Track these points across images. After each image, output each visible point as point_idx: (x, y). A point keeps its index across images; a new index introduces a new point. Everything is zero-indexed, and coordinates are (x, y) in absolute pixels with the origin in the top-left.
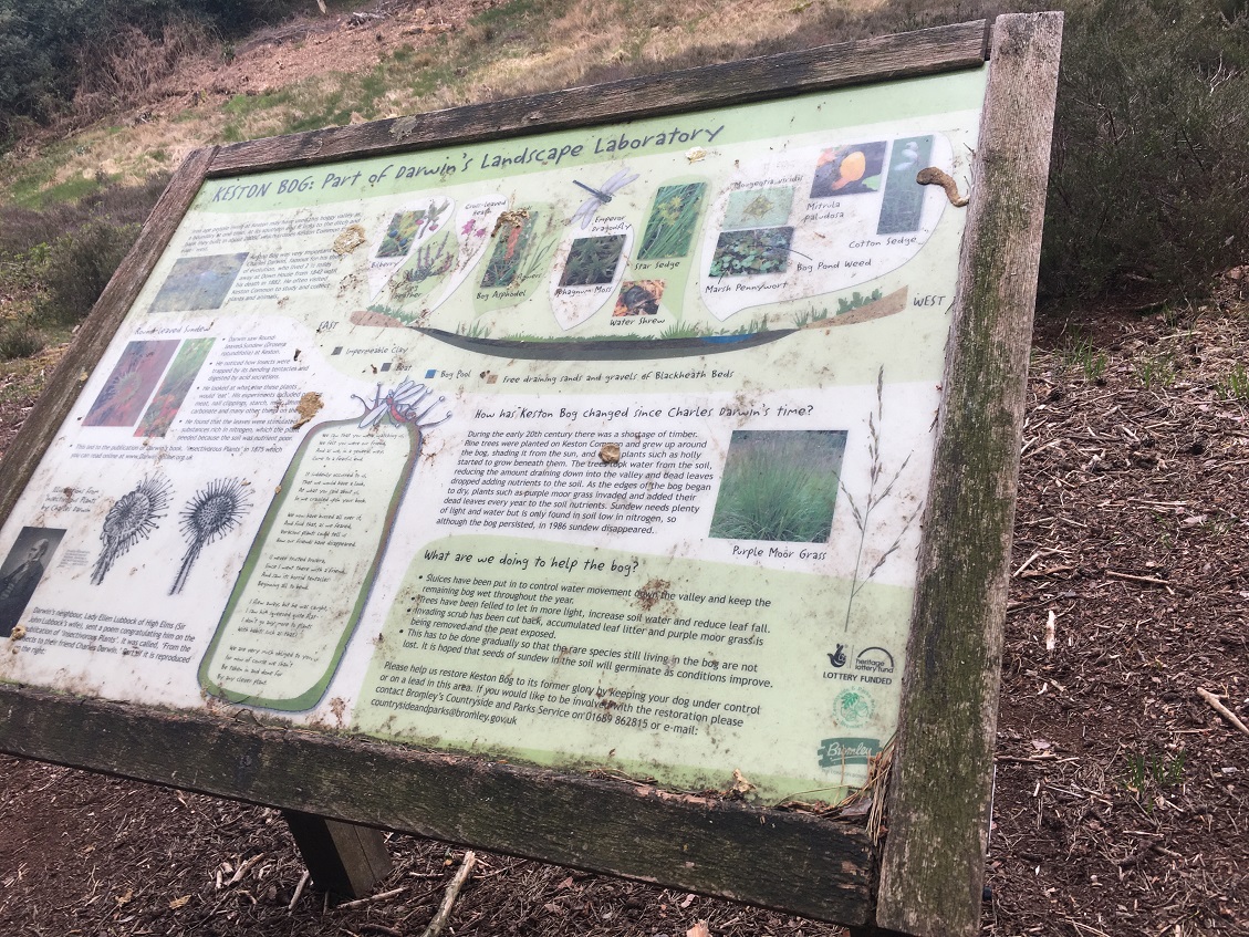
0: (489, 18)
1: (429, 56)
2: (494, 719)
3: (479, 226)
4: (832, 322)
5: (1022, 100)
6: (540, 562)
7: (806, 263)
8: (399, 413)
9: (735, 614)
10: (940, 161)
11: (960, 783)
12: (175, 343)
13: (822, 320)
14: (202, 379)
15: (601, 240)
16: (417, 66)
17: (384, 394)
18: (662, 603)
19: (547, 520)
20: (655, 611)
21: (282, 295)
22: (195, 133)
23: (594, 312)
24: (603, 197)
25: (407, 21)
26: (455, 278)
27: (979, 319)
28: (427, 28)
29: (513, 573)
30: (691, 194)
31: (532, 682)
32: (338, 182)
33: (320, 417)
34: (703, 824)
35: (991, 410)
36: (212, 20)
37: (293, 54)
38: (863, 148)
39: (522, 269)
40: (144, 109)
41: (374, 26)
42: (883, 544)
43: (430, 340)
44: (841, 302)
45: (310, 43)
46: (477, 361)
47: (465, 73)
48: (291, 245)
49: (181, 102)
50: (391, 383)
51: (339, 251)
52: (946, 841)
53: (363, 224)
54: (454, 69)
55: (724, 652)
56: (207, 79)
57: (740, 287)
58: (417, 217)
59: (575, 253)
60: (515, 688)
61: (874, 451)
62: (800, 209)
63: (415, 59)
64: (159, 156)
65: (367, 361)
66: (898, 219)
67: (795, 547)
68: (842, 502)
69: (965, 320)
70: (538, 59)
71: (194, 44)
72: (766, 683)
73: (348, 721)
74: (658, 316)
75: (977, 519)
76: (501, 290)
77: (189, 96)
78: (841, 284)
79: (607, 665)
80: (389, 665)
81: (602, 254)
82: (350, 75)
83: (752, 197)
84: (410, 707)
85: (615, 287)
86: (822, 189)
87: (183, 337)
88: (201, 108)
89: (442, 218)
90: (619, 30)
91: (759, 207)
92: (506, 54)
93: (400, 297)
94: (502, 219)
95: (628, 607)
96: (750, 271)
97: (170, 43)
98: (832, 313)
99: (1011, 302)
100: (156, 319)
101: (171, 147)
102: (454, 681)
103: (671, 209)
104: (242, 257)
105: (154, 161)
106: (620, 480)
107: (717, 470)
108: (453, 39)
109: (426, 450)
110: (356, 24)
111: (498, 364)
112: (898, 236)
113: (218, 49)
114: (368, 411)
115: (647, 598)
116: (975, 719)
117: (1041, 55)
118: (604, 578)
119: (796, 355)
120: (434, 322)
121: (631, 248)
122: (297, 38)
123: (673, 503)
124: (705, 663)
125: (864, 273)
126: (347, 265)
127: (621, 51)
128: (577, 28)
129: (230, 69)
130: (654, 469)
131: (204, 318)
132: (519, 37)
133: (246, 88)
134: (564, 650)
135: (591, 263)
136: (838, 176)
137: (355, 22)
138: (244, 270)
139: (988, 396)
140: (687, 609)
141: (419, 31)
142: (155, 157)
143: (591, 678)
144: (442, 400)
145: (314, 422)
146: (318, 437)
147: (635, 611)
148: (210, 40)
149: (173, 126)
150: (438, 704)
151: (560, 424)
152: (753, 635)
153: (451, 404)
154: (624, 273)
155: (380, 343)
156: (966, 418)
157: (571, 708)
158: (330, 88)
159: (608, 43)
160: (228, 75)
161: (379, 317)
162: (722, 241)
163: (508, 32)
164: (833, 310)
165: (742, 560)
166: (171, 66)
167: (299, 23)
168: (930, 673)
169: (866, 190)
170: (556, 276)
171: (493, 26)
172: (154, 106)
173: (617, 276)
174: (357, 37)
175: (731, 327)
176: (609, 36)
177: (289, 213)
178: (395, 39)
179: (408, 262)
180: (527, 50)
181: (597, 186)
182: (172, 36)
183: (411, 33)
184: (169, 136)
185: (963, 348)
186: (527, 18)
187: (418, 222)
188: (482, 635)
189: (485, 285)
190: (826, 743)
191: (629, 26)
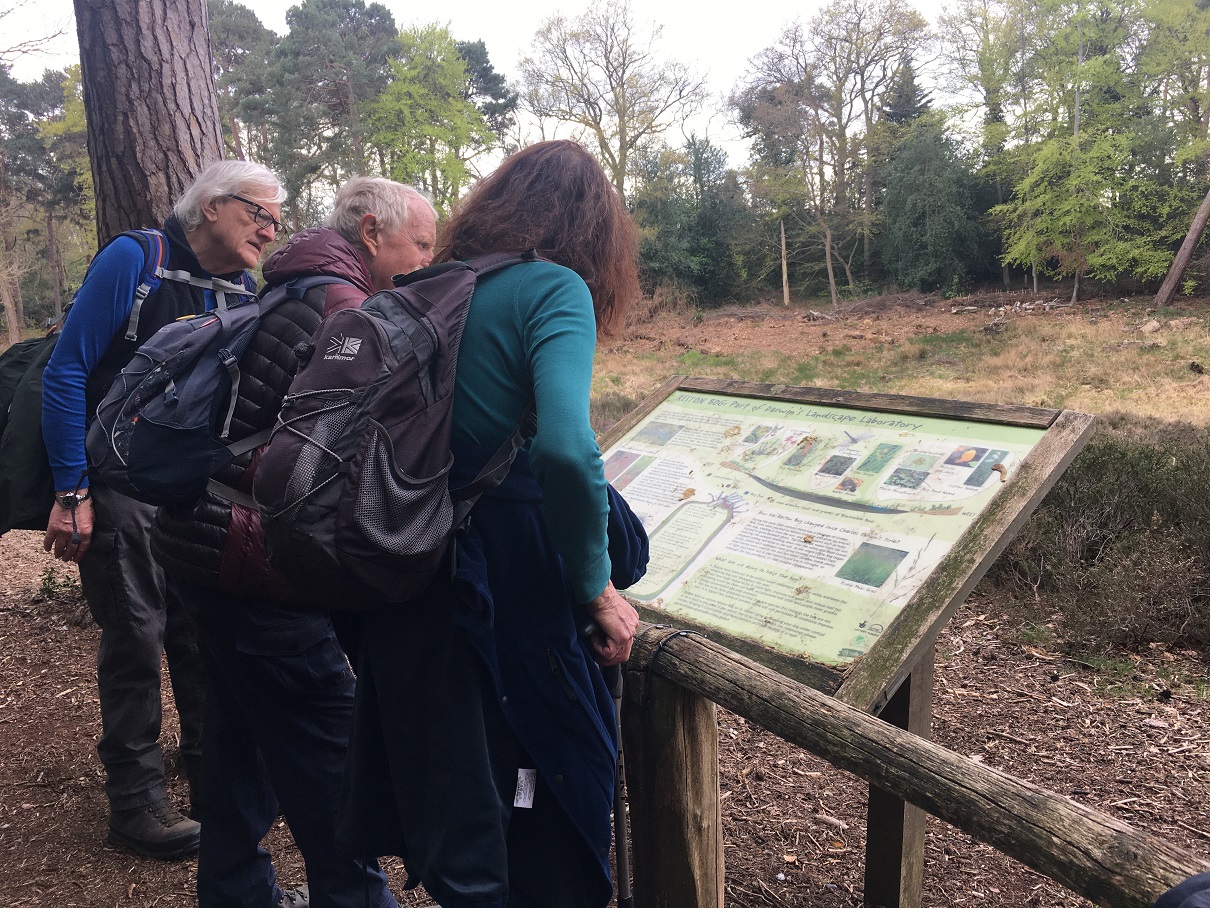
0: (927, 341)
1: (862, 358)
2: (721, 618)
3: (794, 439)
4: (925, 512)
5: (1053, 447)
6: (762, 570)
7: (927, 488)
8: (726, 504)
9: (831, 603)
10: (1005, 463)
11: (884, 667)
12: (639, 455)
13: (922, 511)
14: (645, 472)
15: (845, 458)
16: (849, 364)
17: (723, 496)
18: (804, 594)
19: (772, 556)
20: (800, 596)
21: (693, 447)
22: (650, 370)
23: (829, 485)
24: (854, 441)
25: (854, 327)
26: (773, 458)
27: (983, 523)
28: (869, 336)
29: (750, 572)
30: (894, 449)
31: (741, 609)
32: (738, 406)
33: (692, 498)
34: (785, 661)
35: (968, 557)
36: (695, 290)
37: (749, 330)
38: (977, 449)
39: (805, 461)
40: (619, 343)
41: (824, 325)
42: (900, 592)
43: (752, 479)
44: (934, 506)
45: (765, 326)
46: (769, 492)
47: (890, 380)
48: (706, 427)
49: (649, 345)
50: (727, 492)
51: (726, 435)
52: (870, 683)
53: (742, 427)
54: (881, 374)
55: (820, 614)
56: (675, 333)
57: (895, 491)
58: (768, 429)
59: (831, 460)
60: (733, 609)
61: (915, 562)
62: (937, 466)
63: (849, 358)
64: (616, 381)
65: (720, 482)
66: (975, 480)
67: (866, 586)
68: (893, 575)
69: (977, 522)
70: (961, 385)
71: (675, 305)
72: (831, 627)
73: (663, 606)
74: (854, 493)
75: (940, 591)
76: (792, 467)
77: (656, 343)
78: (938, 499)
79: (773, 610)
80: (686, 592)
81: (842, 464)
82: (789, 358)
83: (919, 457)
84: (689, 607)
85: (841, 478)
86: (951, 461)
87: (643, 454)
88: (662, 353)
89: (779, 432)
90: (1049, 379)
91: (920, 461)
92: (931, 374)
93: (746, 460)
94: (806, 439)
95: (790, 593)
96: (902, 485)
97: (657, 299)
98: (927, 509)
99: (1000, 522)
100: (633, 444)
101: (628, 377)
102: (710, 602)
103: (881, 453)
104: (681, 427)
105: (611, 384)
106: (808, 549)
107: (849, 555)
108: (889, 350)
109: (732, 521)
110: (809, 320)
111: (777, 496)
112: (971, 487)
113: (693, 312)
114: (713, 501)
115: (799, 591)
116: (901, 651)
117: (1073, 431)
118: (786, 581)
119: (903, 521)
120: (757, 473)
121: (856, 464)
122: (756, 319)
123: (826, 562)
124: (811, 616)
125: (949, 497)
126: (728, 441)
127: (1045, 397)
128: (1007, 367)
129: (695, 330)
130: (824, 549)
131: (654, 449)
132: (951, 363)
133: (702, 347)
134: (759, 601)
135: (835, 467)
136: (960, 457)
137: (809, 318)
138: (680, 433)
139: (970, 552)
140: (812, 598)
141: (861, 337)
142: (613, 381)
143: (765, 613)
144: (747, 504)
145: (689, 500)
146: (688, 506)
147: (792, 595)
148: (688, 305)
149: (635, 361)
150: (701, 608)
151: (792, 524)
152: (834, 612)
153: (750, 507)
154: (848, 473)
155: (729, 476)
156: (956, 557)
157: (752, 620)
158: (769, 364)
159: (1033, 387)
160: (692, 334)
161: (734, 466)
162: (896, 471)
163: (942, 356)
164: (929, 507)
165: (844, 587)
166: (651, 316)
167: (762, 308)
168: (892, 634)
169: (969, 466)
170: (819, 468)
171: (928, 348)
172: (627, 343)
173: (845, 474)
174: (806, 330)
175: (883, 505)
176: (1037, 381)
177: (710, 413)
178: (838, 338)
179: (755, 447)
180: (953, 374)
181: (854, 436)
182: (661, 295)
183: (854, 338)
184: (630, 368)
185: (970, 532)
186: (963, 348)
187: (767, 431)
188: (728, 590)
189: (785, 464)
190: (844, 649)
191: (1059, 378)
